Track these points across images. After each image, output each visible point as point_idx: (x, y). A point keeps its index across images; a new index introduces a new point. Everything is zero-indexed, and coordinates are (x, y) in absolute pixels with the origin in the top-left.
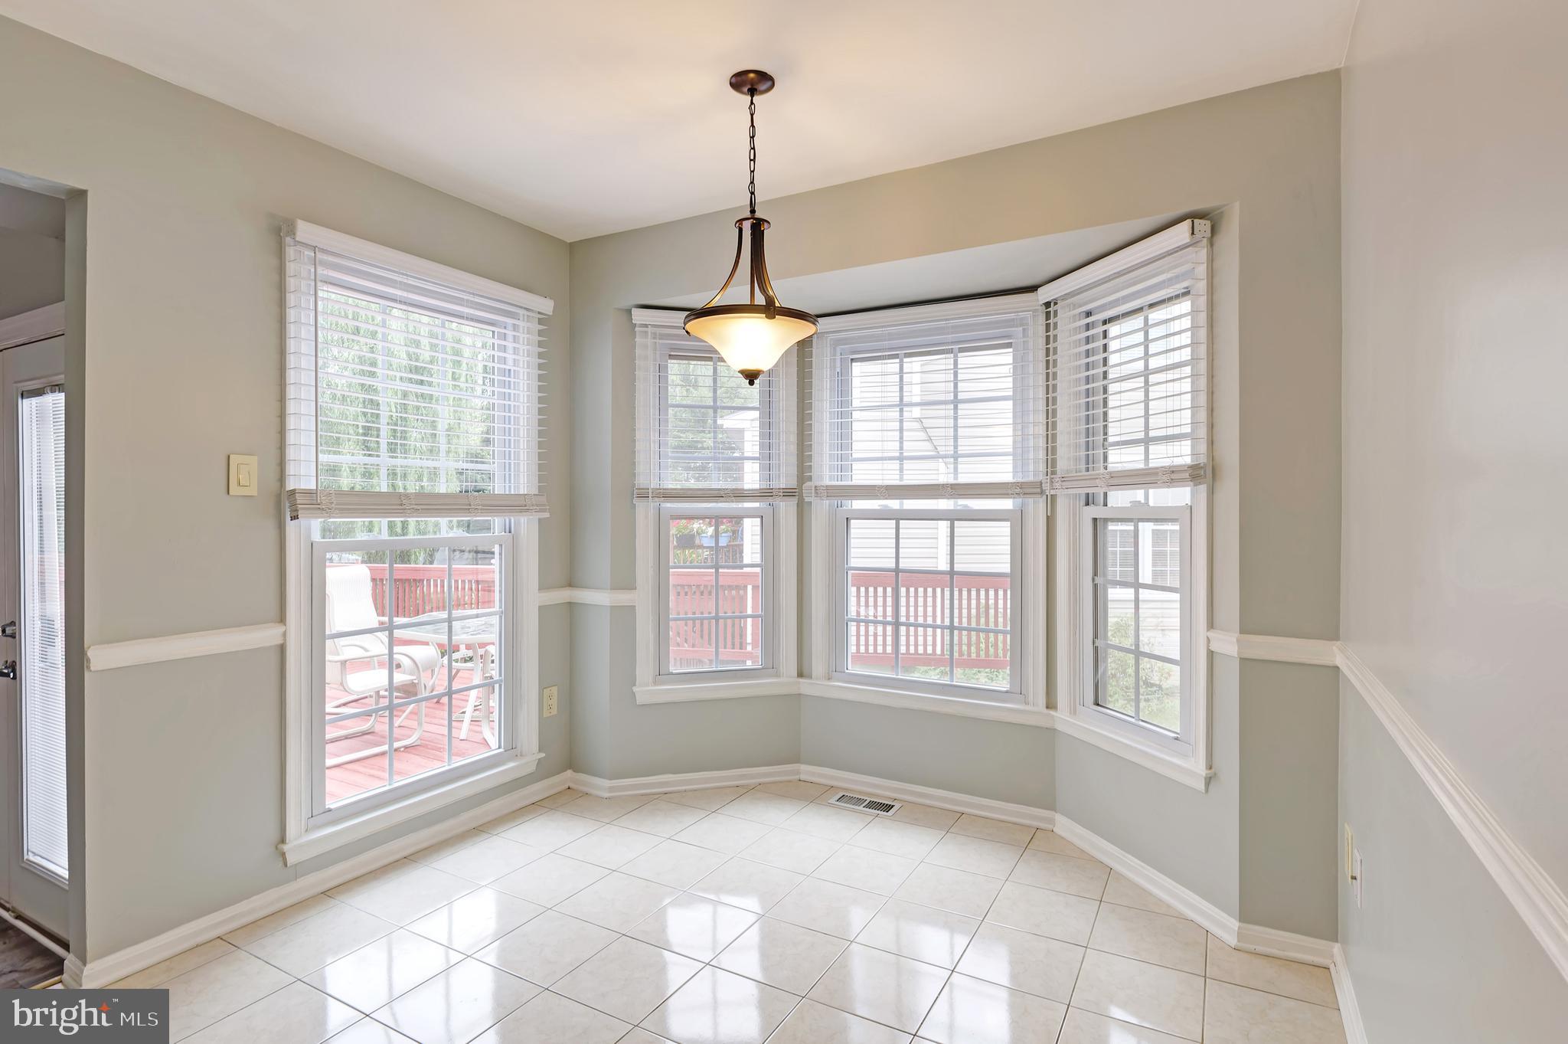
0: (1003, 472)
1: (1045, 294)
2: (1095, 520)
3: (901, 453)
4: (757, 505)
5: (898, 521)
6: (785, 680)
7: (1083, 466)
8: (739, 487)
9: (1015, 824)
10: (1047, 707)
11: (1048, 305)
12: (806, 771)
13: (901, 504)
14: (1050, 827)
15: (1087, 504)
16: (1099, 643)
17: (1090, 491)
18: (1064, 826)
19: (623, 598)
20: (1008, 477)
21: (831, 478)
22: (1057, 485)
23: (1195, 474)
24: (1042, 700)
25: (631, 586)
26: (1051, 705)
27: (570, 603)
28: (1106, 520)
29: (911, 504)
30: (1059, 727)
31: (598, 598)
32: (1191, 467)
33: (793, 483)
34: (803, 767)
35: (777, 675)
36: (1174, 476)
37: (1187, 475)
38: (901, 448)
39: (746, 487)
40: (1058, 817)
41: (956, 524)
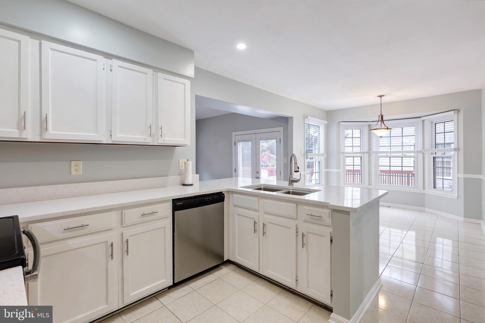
1: (422, 119)
2: (434, 157)
3: (390, 145)
5: (390, 157)
7: (431, 148)
9: (416, 210)
10: (423, 190)
11: (423, 120)
13: (390, 154)
14: (424, 210)
15: (432, 154)
16: (434, 178)
17: (432, 152)
19: (339, 170)
21: (375, 150)
22: (426, 151)
23: (455, 150)
24: (422, 188)
26: (424, 189)
27: (327, 171)
28: (435, 157)
29: (392, 154)
30: (426, 193)
31: (334, 170)
32: (454, 149)
33: (368, 151)
35: (365, 185)
36: (451, 150)
37: (454, 150)
40: (426, 208)
41: (403, 158)
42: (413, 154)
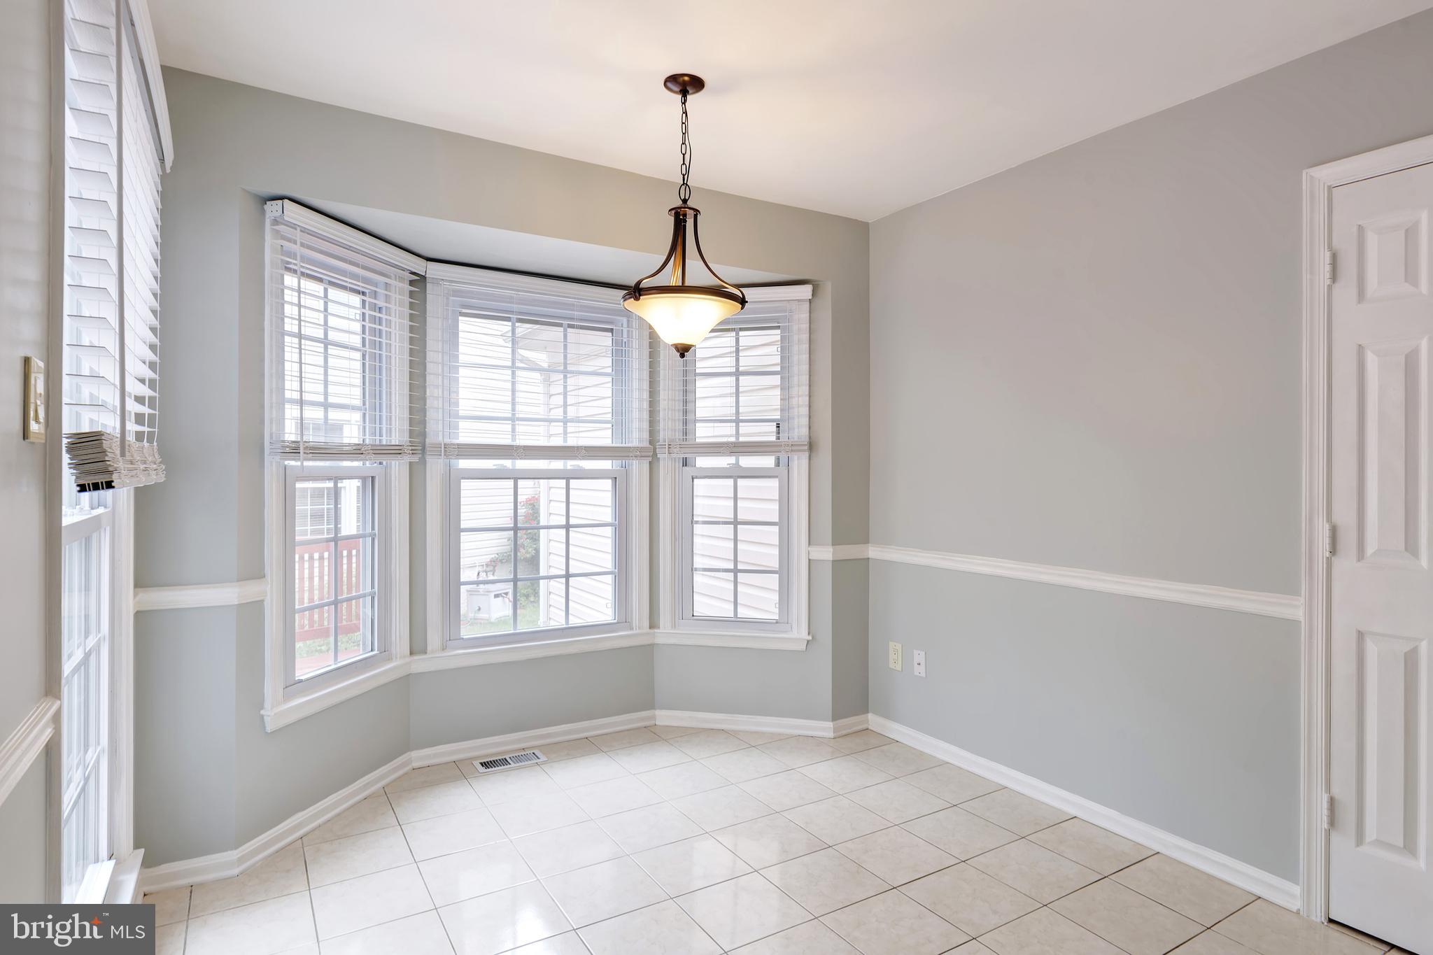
0: (603, 437)
2: (694, 477)
3: (513, 415)
4: (356, 464)
5: (516, 480)
6: (399, 663)
8: (337, 440)
9: (628, 730)
10: (650, 627)
12: (419, 757)
13: (513, 464)
14: (653, 722)
15: (685, 465)
18: (664, 717)
19: (254, 591)
20: (607, 442)
21: (442, 434)
24: (646, 623)
25: (259, 575)
26: (653, 625)
28: (705, 477)
29: (523, 464)
30: (660, 641)
34: (414, 754)
35: (392, 658)
38: (513, 410)
39: (346, 441)
40: (658, 713)
41: (571, 481)
42: (606, 465)
